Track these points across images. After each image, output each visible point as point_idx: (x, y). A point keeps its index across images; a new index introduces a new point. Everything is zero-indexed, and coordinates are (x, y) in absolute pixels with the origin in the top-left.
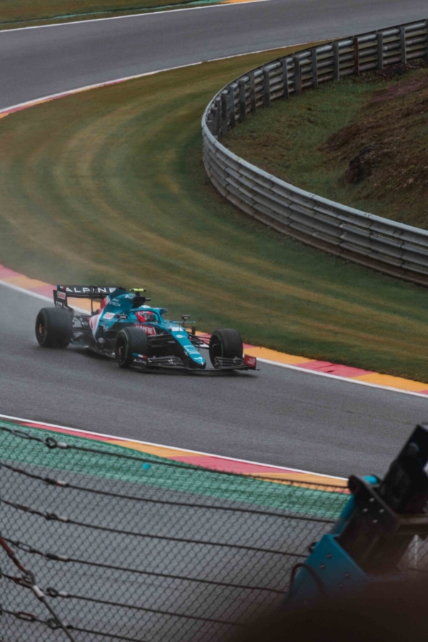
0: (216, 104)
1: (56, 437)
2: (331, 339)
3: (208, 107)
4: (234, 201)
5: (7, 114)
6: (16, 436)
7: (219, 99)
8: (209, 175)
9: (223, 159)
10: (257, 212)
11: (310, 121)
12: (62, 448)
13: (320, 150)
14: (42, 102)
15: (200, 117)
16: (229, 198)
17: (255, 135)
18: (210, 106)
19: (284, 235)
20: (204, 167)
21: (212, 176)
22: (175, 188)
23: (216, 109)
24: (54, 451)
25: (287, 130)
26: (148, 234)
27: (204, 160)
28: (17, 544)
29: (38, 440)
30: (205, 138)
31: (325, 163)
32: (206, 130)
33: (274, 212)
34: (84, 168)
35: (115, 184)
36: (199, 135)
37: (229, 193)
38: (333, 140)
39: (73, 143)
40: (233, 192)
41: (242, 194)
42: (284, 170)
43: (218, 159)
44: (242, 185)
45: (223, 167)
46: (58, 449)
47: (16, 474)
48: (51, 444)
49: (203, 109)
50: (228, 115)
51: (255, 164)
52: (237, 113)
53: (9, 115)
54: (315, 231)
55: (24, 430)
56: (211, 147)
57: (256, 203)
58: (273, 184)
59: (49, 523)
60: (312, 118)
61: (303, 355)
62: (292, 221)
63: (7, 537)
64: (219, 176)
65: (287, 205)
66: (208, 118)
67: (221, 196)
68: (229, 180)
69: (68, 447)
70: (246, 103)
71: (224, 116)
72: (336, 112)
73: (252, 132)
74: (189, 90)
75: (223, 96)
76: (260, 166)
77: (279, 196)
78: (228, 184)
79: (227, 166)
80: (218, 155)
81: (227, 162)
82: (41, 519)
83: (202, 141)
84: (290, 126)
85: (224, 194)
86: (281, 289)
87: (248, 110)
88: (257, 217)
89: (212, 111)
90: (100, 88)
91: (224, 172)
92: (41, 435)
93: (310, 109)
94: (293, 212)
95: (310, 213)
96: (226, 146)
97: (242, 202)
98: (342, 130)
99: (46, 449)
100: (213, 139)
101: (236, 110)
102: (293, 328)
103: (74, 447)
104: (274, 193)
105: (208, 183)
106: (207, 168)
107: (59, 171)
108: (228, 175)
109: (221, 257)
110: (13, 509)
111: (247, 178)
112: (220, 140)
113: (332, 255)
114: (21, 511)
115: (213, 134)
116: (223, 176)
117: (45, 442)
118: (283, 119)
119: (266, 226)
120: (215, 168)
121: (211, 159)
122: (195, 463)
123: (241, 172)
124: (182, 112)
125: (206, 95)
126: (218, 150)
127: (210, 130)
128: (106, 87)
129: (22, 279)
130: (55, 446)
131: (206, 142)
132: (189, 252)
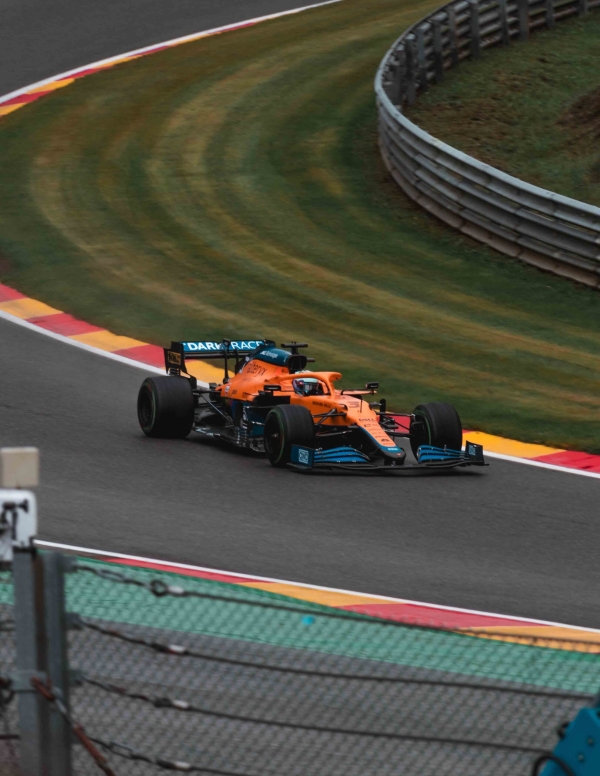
0: (396, 55)
1: (167, 579)
2: (587, 417)
3: (384, 61)
4: (428, 207)
5: (71, 80)
6: (104, 577)
7: (401, 48)
8: (389, 167)
9: (410, 142)
10: (465, 222)
11: (545, 80)
12: (176, 595)
13: (561, 123)
14: (126, 60)
15: (372, 77)
16: (422, 202)
17: (459, 102)
18: (387, 58)
19: (510, 257)
20: (379, 155)
21: (394, 168)
22: (336, 188)
23: (396, 63)
24: (163, 600)
25: (509, 93)
26: (295, 261)
27: (380, 142)
28: (109, 747)
29: (139, 584)
30: (381, 110)
31: (569, 143)
32: (383, 97)
33: (493, 222)
34: (194, 162)
35: (243, 183)
36: (372, 105)
37: (422, 194)
38: (580, 107)
39: (176, 123)
40: (427, 192)
41: (441, 194)
42: (506, 155)
43: (402, 141)
44: (441, 180)
45: (411, 154)
46: (169, 597)
47: (106, 638)
48: (159, 590)
49: (376, 65)
50: (416, 74)
51: (460, 148)
52: (430, 69)
53: (76, 80)
54: (558, 249)
55: (116, 569)
56: (391, 124)
57: (463, 208)
58: (490, 178)
59: (159, 712)
60: (548, 75)
61: (543, 442)
62: (521, 235)
63: (94, 737)
64: (405, 168)
65: (512, 210)
66: (385, 78)
67: (409, 200)
68: (420, 173)
69: (186, 594)
70: (445, 53)
71: (409, 76)
72: (585, 64)
73: (455, 98)
74: (354, 35)
75: (407, 44)
76: (468, 151)
77: (499, 197)
78: (420, 181)
79: (417, 153)
80: (403, 136)
81: (417, 147)
82: (146, 708)
83: (377, 114)
84: (514, 88)
85: (413, 195)
86: (506, 340)
87: (446, 64)
88: (465, 230)
89: (392, 68)
90: (215, 36)
91: (413, 161)
92: (143, 576)
93: (543, 61)
94: (521, 220)
95: (548, 222)
96: (415, 121)
97: (441, 207)
98: (594, 92)
99: (152, 598)
100: (394, 110)
101: (427, 64)
102: (528, 401)
103: (195, 594)
104: (491, 193)
105: (389, 179)
106: (385, 155)
107: (155, 167)
108: (419, 166)
109: (412, 295)
110: (103, 693)
111: (449, 171)
112: (405, 112)
113: (585, 286)
114: (115, 696)
115: (395, 103)
116: (410, 167)
117: (149, 586)
118: (502, 78)
119: (482, 243)
120: (399, 156)
121: (392, 142)
122: (381, 614)
123: (439, 161)
124: (344, 70)
125: (380, 42)
126: (402, 127)
127: (390, 97)
128: (224, 33)
129: (104, 335)
130: (165, 593)
131: (384, 115)
132: (362, 288)
